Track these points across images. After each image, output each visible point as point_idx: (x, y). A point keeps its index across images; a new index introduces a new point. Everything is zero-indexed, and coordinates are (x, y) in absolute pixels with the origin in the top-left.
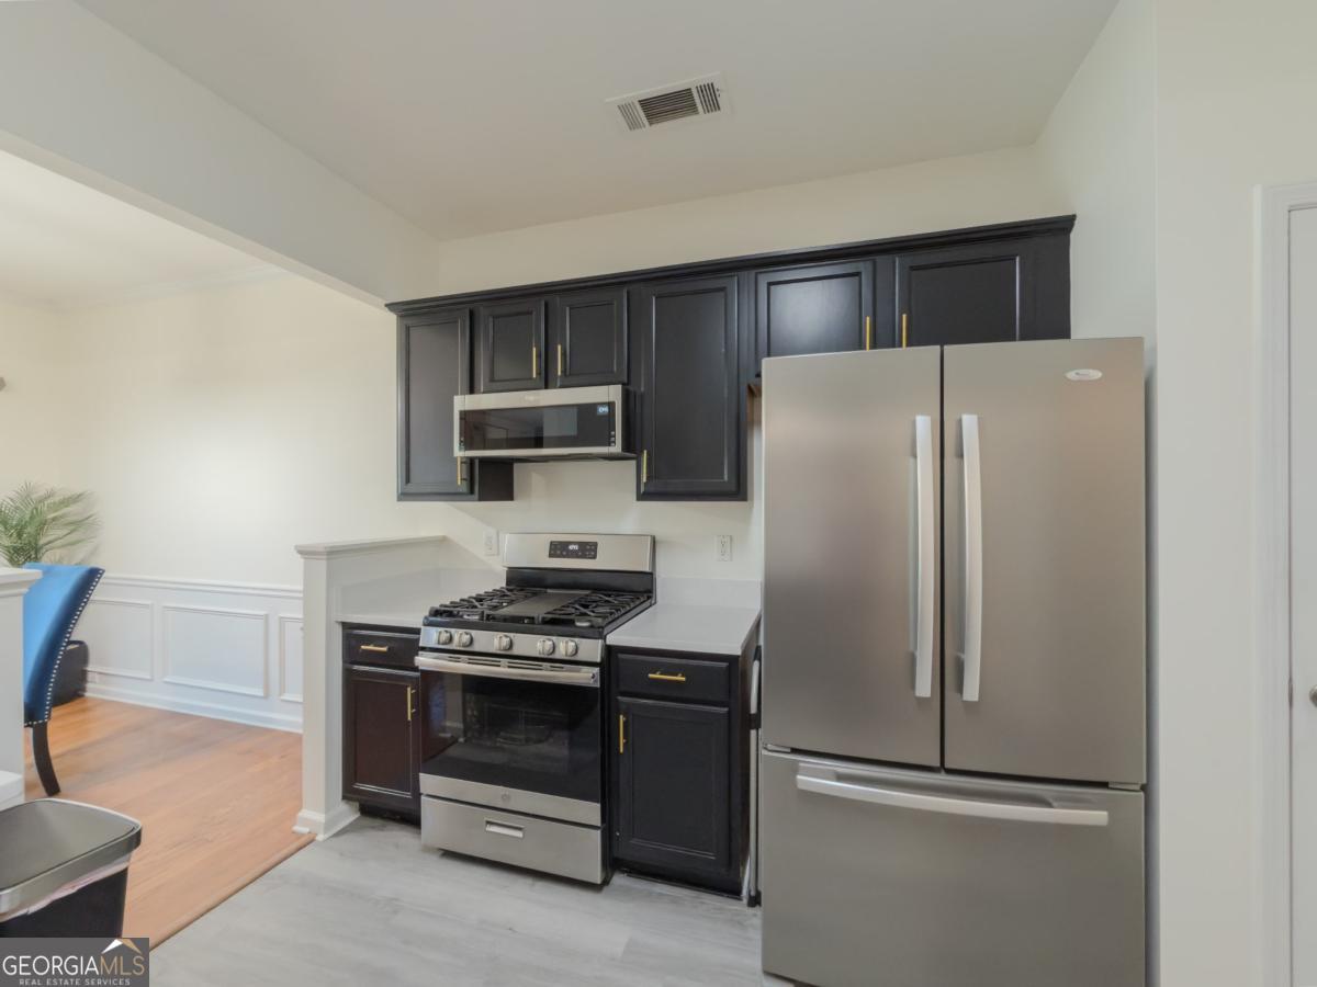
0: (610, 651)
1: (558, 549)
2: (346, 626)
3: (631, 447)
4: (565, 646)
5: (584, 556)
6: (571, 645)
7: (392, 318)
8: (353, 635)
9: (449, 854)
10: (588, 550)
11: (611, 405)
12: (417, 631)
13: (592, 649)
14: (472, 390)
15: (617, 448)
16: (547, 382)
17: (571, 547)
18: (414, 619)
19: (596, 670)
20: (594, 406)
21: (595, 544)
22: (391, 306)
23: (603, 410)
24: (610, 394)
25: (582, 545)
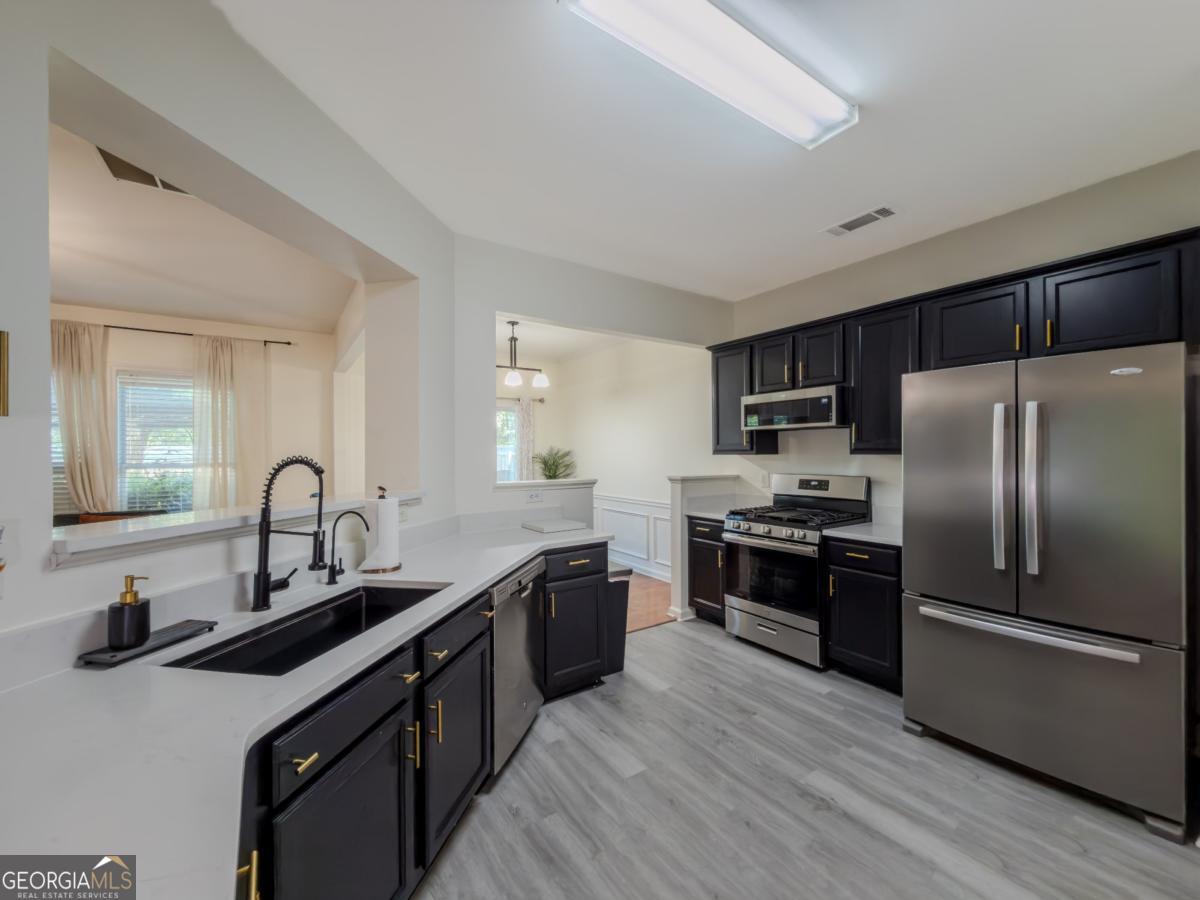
0: (825, 539)
1: (805, 484)
2: (691, 518)
3: (843, 421)
4: (798, 533)
5: (820, 489)
6: (802, 533)
7: (710, 353)
8: (692, 522)
9: (739, 639)
10: (823, 485)
11: (829, 398)
12: (723, 522)
13: (813, 536)
14: (752, 392)
15: (833, 423)
16: (794, 385)
17: (813, 483)
18: (721, 516)
19: (816, 548)
20: (820, 399)
21: (828, 482)
22: (709, 348)
23: (825, 401)
24: (830, 391)
25: (820, 482)
